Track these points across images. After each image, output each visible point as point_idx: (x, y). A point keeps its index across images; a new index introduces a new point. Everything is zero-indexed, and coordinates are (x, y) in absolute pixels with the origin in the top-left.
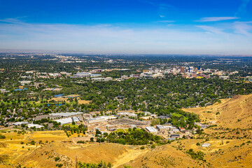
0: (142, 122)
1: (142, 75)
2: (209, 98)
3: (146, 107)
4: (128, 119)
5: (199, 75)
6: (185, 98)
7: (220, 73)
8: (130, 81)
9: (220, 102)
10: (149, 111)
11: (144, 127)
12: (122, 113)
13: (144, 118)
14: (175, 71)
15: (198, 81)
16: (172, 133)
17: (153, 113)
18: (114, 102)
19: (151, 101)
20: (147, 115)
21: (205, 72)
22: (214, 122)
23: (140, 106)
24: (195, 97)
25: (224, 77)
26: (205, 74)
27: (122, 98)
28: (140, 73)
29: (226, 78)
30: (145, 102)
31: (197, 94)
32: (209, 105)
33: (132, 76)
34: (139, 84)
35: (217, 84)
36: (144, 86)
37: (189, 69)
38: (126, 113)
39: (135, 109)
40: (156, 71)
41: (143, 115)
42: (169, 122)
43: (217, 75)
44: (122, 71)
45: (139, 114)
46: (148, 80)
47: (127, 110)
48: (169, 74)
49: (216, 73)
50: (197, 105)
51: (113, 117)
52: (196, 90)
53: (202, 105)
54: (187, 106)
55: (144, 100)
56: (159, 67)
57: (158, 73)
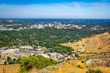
0: (37, 52)
1: (31, 27)
2: (75, 38)
3: (38, 44)
4: (28, 51)
5: (65, 27)
6: (60, 38)
7: (76, 26)
8: (24, 30)
9: (81, 40)
10: (40, 46)
11: (39, 54)
12: (23, 47)
13: (38, 49)
14: (50, 25)
15: (65, 30)
16: (59, 57)
17: (43, 47)
18: (16, 41)
19: (40, 40)
20: (40, 48)
21: (67, 25)
22: (83, 51)
23: (34, 43)
24: (66, 38)
25: (79, 28)
26: (68, 26)
27: (21, 39)
28: (30, 27)
29: (80, 28)
30: (36, 41)
31: (67, 36)
32: (76, 42)
33: (25, 28)
34: (30, 32)
35: (77, 31)
36: (34, 33)
37: (59, 24)
38: (26, 47)
39: (31, 45)
40: (39, 25)
41: (37, 48)
42: (55, 51)
43: (75, 27)
44: (19, 26)
45: (34, 48)
46: (36, 30)
47: (26, 45)
48: (47, 27)
49: (74, 26)
50: (68, 42)
51: (17, 49)
52: (65, 34)
53: (72, 42)
54: (63, 43)
55: (35, 40)
56: (40, 24)
57: (40, 27)
